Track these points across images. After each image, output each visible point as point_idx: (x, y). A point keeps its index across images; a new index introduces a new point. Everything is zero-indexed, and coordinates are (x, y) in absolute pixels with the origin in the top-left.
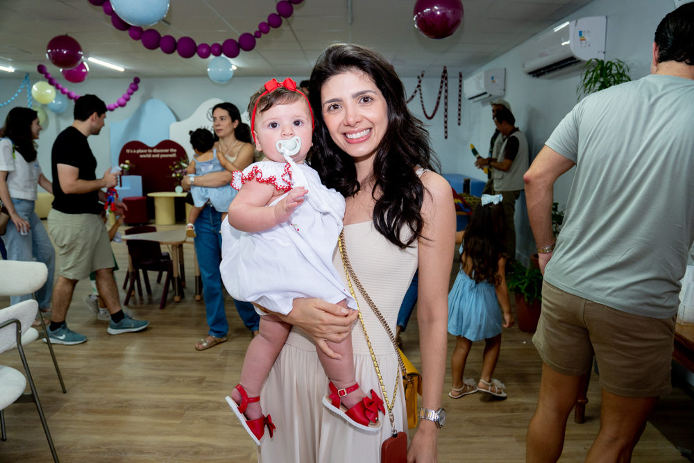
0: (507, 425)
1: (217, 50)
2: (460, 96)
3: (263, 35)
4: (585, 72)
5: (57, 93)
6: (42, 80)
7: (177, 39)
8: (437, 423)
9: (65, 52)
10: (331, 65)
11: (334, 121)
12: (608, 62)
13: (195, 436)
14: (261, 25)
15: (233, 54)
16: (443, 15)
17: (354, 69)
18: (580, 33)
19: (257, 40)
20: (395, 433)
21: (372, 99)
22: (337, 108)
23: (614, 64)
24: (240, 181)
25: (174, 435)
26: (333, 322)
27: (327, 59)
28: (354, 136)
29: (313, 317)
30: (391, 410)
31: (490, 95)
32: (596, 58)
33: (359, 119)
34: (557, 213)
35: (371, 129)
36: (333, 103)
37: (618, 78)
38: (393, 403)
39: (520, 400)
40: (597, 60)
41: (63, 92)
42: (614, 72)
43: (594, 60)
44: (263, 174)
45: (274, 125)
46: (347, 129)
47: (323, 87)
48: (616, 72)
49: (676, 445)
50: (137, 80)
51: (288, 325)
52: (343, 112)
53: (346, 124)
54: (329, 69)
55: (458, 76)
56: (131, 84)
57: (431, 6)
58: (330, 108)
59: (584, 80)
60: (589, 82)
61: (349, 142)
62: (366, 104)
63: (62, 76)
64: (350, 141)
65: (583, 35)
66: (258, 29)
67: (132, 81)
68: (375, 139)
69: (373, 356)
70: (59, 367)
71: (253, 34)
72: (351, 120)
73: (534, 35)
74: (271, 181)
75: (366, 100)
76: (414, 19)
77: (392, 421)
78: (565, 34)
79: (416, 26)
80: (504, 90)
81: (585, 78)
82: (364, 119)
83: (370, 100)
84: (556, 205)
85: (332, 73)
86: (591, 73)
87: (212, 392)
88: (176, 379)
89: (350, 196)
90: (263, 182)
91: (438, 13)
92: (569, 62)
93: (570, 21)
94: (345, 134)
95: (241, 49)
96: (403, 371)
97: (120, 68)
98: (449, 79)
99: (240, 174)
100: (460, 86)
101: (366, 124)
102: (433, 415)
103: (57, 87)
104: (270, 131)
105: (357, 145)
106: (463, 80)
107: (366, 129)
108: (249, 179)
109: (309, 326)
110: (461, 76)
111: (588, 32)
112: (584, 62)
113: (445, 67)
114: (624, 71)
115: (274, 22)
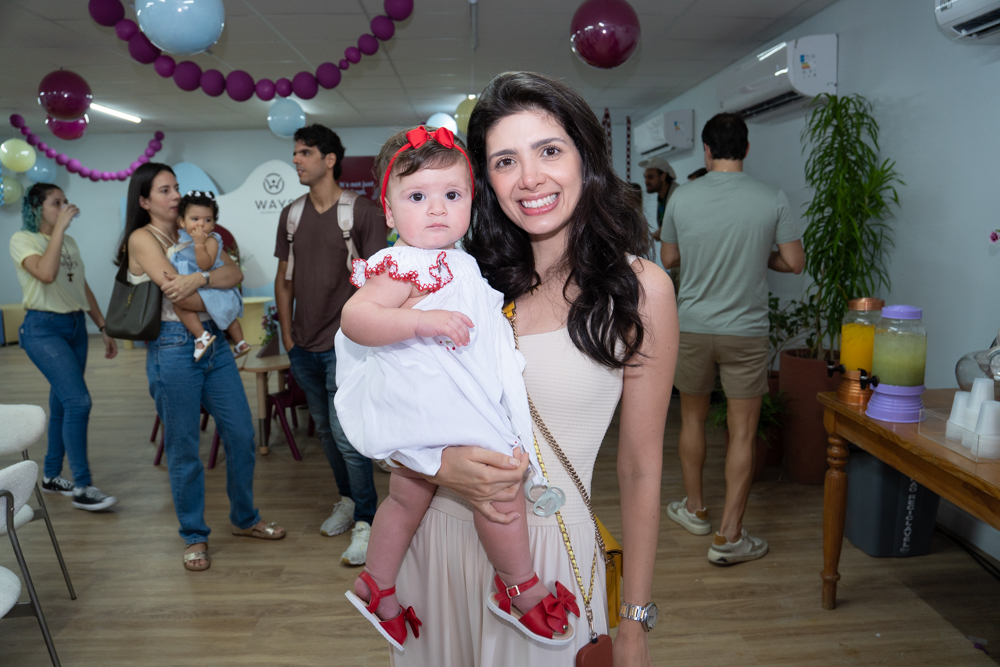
0: (728, 616)
1: (286, 88)
2: (628, 150)
3: (351, 65)
4: (812, 111)
5: (38, 156)
6: (17, 137)
7: (225, 75)
8: (644, 624)
9: (66, 96)
10: (501, 101)
11: (505, 182)
12: (843, 98)
13: (276, 653)
14: (349, 51)
15: (307, 95)
16: (612, 35)
17: (534, 107)
18: (802, 58)
19: (343, 72)
20: (595, 637)
21: (559, 151)
22: (509, 163)
23: (851, 100)
24: (364, 275)
25: (244, 654)
26: (498, 479)
27: (495, 93)
28: (534, 204)
29: (469, 474)
30: (588, 603)
31: (673, 148)
32: (825, 92)
33: (540, 179)
34: (778, 312)
35: (557, 194)
36: (503, 157)
37: (858, 120)
38: (590, 594)
39: (742, 580)
40: (827, 94)
41: (49, 155)
42: (851, 111)
43: (823, 96)
44: (399, 268)
45: (417, 197)
46: (525, 194)
47: (489, 133)
48: (854, 111)
49: (966, 633)
50: (159, 136)
51: (432, 486)
52: (518, 169)
53: (523, 187)
54: (498, 107)
55: (625, 121)
56: (152, 142)
57: (595, 23)
58: (498, 164)
59: (810, 124)
60: (817, 126)
61: (526, 212)
62: (551, 158)
63: (48, 130)
64: (529, 212)
65: (806, 61)
66: (344, 58)
67: (152, 137)
68: (564, 208)
69: (562, 526)
70: (65, 561)
71: (337, 64)
72: (530, 181)
73: (734, 61)
74: (410, 278)
75: (551, 151)
76: (572, 40)
77: (590, 619)
78: (779, 60)
79: (574, 49)
80: (693, 140)
81: (812, 121)
82: (548, 180)
83: (556, 152)
84: (776, 300)
85: (503, 113)
86: (820, 114)
87: (296, 588)
88: (241, 572)
89: (526, 292)
90: (398, 278)
91: (604, 32)
92: (787, 99)
93: (787, 41)
94: (520, 202)
95: (320, 87)
96: (600, 547)
97: (135, 118)
98: (613, 127)
99: (362, 263)
100: (629, 136)
101: (550, 187)
102: (639, 613)
103: (39, 147)
104: (411, 205)
105: (537, 217)
106: (632, 127)
107: (550, 195)
108: (377, 273)
109: (464, 488)
110: (629, 122)
111: (813, 56)
112: (808, 98)
113: (607, 109)
114: (865, 110)
115: (367, 47)
